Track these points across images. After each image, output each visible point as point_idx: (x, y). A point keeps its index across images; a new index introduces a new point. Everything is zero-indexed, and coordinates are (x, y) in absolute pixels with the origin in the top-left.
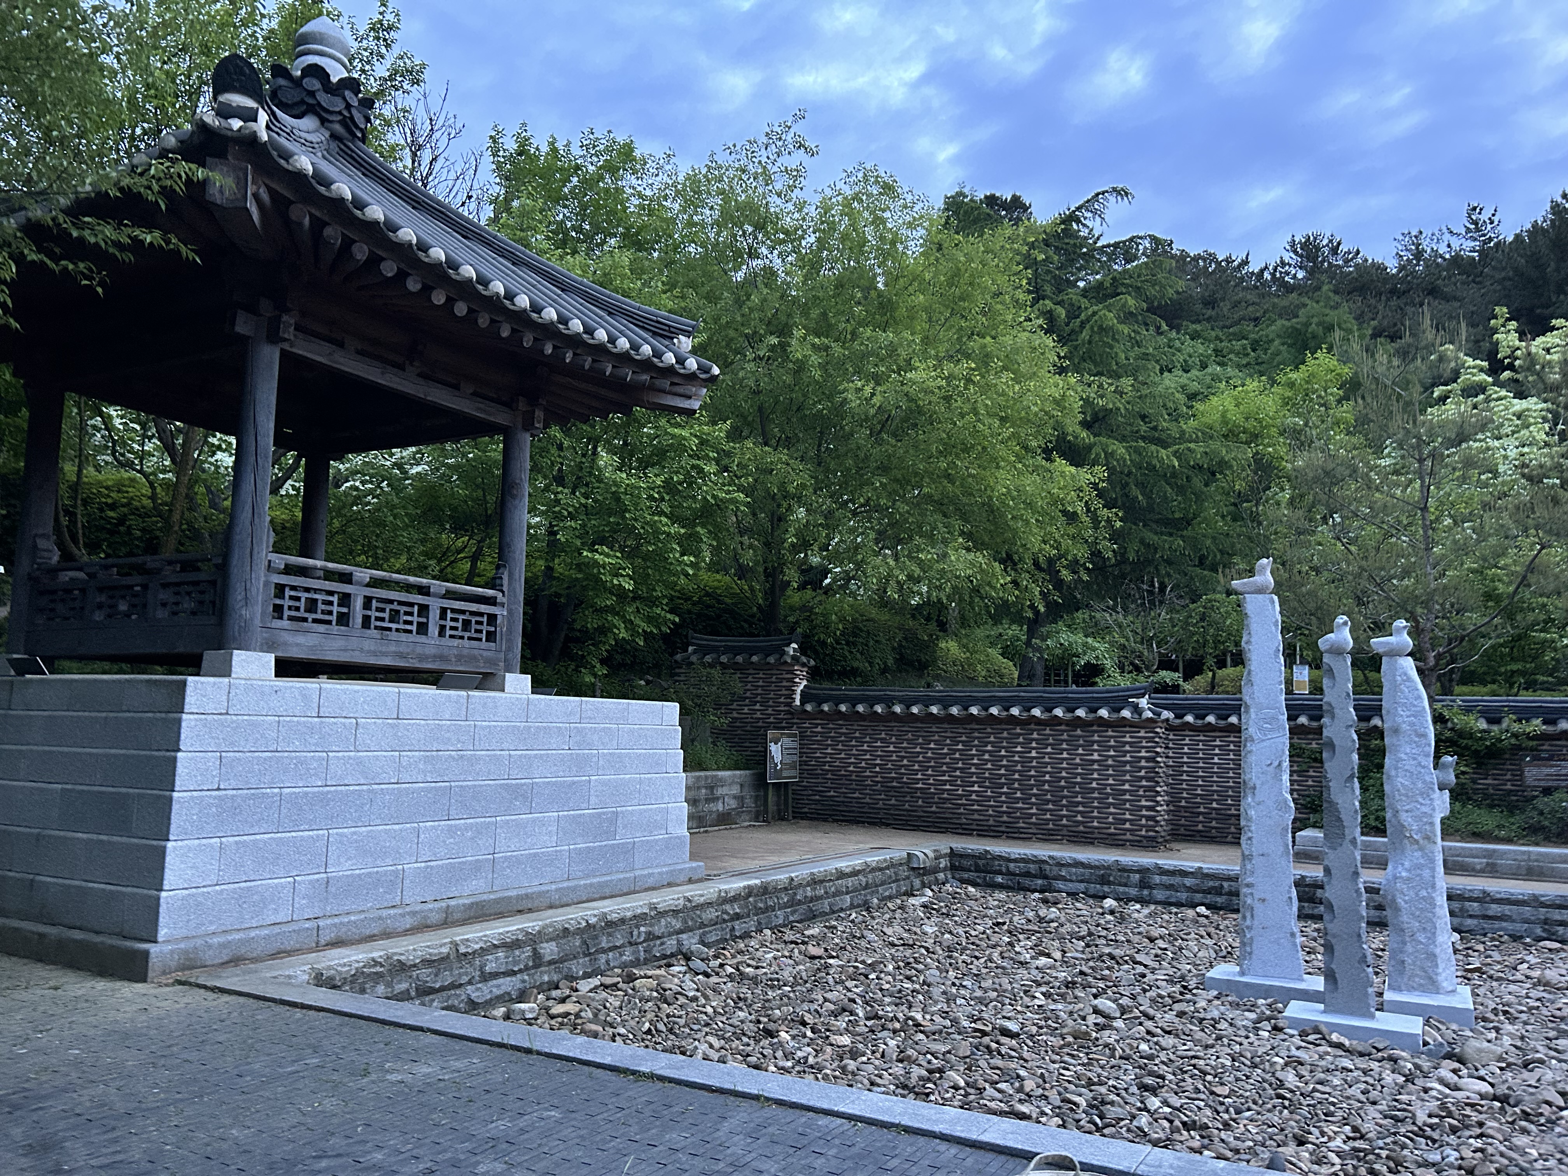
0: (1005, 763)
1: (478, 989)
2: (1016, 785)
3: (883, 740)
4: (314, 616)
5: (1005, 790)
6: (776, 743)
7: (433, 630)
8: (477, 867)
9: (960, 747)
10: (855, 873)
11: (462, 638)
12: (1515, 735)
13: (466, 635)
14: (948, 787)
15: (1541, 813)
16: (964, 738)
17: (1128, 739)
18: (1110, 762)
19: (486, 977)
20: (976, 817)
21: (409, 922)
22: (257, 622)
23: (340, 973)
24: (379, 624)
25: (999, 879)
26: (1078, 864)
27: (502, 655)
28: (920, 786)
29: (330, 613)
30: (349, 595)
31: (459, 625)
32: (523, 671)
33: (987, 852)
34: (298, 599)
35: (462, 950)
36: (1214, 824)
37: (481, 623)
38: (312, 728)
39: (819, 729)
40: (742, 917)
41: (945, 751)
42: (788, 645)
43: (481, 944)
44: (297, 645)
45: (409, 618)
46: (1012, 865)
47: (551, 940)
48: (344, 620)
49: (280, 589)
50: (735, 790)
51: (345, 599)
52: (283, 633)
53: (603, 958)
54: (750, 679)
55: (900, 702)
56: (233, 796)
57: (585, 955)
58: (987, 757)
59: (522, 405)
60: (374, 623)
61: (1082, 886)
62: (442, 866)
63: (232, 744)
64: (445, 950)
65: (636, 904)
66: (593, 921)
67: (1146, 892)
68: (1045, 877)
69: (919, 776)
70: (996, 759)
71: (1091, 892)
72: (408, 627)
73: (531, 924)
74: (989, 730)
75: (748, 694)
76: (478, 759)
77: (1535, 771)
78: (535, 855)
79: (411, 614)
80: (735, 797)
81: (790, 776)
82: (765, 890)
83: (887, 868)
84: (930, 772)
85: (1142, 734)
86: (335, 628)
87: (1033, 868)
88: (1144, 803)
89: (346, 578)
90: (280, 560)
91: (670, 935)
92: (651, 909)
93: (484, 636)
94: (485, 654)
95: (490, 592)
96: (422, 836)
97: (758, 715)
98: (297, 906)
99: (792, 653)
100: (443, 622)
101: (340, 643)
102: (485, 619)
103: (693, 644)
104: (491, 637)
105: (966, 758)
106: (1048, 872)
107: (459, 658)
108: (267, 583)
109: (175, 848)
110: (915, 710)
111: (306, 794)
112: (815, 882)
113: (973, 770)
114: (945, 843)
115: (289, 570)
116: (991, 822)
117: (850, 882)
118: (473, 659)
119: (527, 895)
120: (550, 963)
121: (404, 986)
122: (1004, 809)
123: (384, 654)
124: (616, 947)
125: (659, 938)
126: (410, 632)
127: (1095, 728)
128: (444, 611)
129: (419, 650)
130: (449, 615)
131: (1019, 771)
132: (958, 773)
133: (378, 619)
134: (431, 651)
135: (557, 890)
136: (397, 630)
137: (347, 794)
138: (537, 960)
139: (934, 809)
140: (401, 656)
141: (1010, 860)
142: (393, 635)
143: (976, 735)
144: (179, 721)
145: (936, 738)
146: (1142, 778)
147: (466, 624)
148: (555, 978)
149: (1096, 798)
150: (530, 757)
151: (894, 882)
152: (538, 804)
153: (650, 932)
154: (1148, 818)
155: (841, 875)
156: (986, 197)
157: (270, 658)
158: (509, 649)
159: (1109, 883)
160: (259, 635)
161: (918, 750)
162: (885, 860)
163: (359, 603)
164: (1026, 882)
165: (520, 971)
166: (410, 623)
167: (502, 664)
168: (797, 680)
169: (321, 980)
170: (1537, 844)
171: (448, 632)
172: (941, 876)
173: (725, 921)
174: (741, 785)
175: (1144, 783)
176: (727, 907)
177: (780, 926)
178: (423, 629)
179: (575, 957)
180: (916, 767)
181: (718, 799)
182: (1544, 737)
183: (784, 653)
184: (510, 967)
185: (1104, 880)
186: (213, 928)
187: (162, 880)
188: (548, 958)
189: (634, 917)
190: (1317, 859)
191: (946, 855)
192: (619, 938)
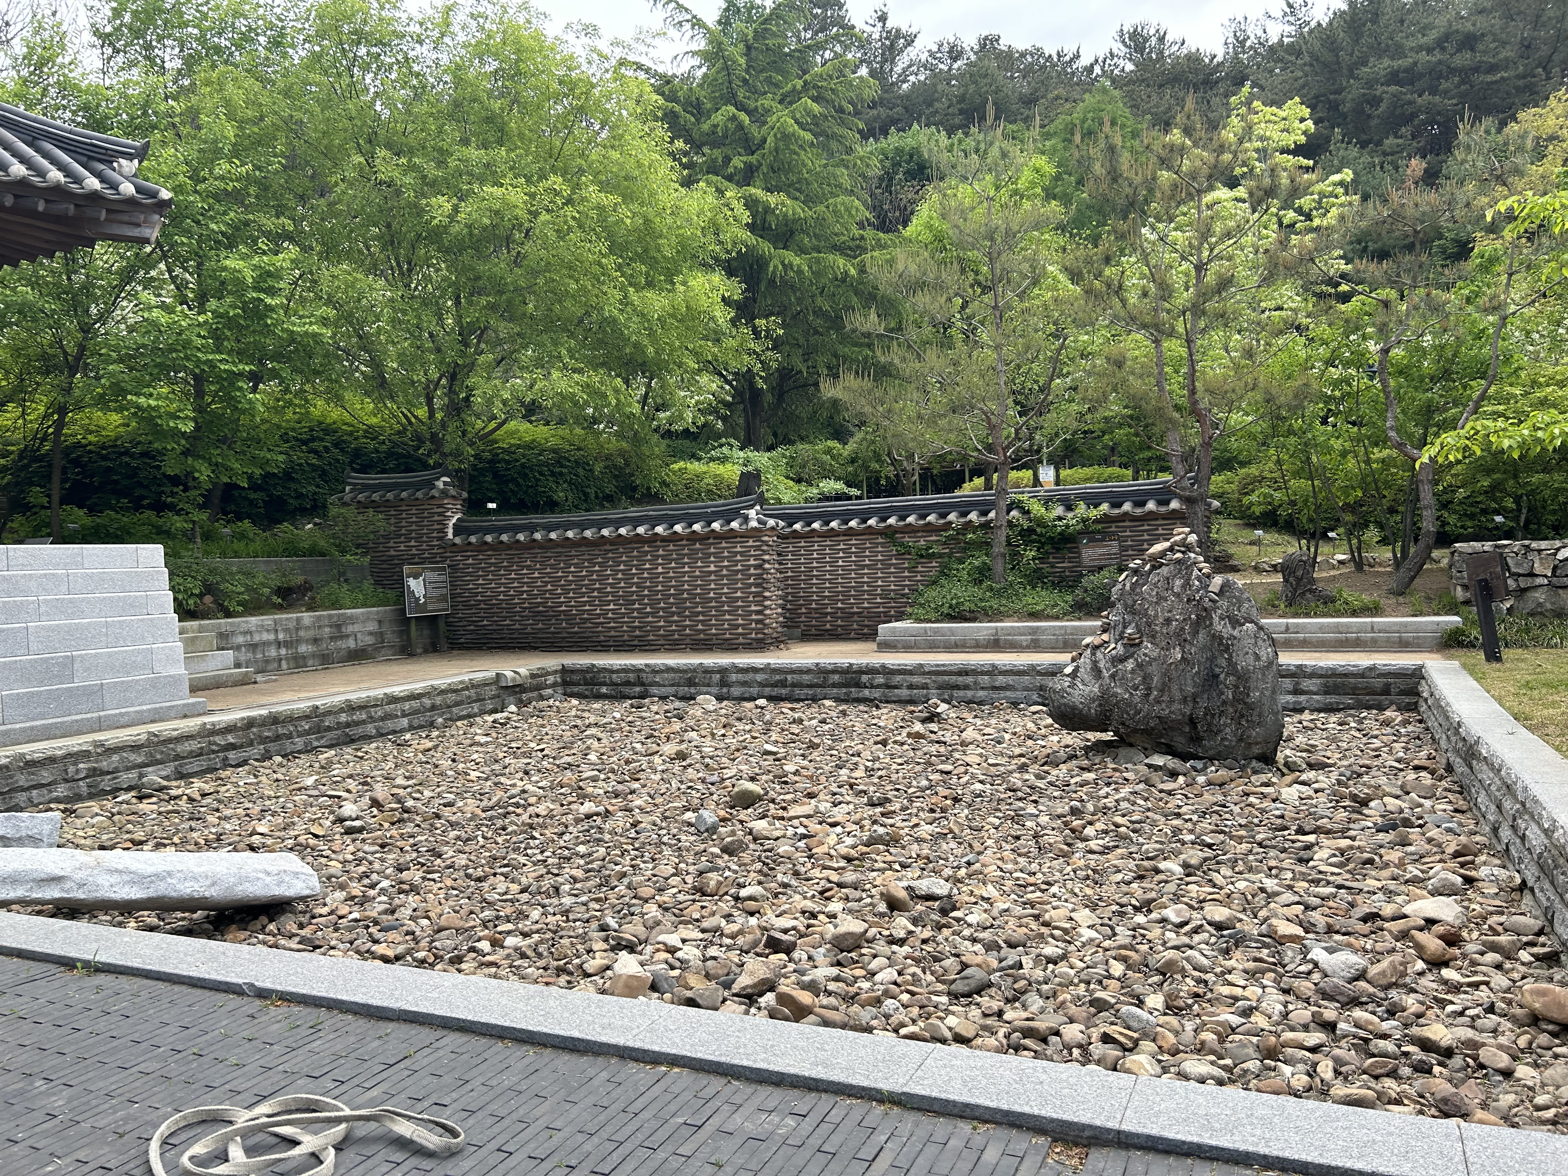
0: (635, 580)
2: (646, 601)
3: (528, 567)
5: (637, 606)
6: (416, 577)
9: (597, 568)
10: (413, 697)
12: (1084, 520)
14: (587, 608)
15: (1086, 591)
16: (600, 560)
17: (739, 549)
18: (725, 572)
25: (604, 690)
26: (669, 669)
28: (563, 608)
36: (839, 622)
39: (470, 561)
40: (242, 746)
41: (584, 573)
42: (438, 479)
46: (614, 676)
50: (372, 626)
54: (404, 516)
58: (620, 576)
61: (672, 690)
65: (76, 743)
68: (643, 684)
69: (562, 599)
70: (628, 577)
71: (680, 694)
74: (621, 550)
75: (403, 531)
77: (1090, 552)
80: (371, 633)
81: (435, 609)
82: (274, 720)
83: (467, 688)
84: (571, 595)
85: (751, 543)
87: (632, 677)
88: (753, 608)
91: (128, 769)
92: (96, 746)
97: (414, 551)
99: (441, 486)
103: (349, 484)
105: (602, 579)
106: (644, 680)
110: (553, 535)
112: (351, 708)
113: (609, 589)
114: (552, 662)
117: (407, 706)
122: (637, 624)
124: (43, 786)
125: (108, 773)
127: (710, 541)
131: (648, 587)
132: (596, 594)
139: (576, 629)
141: (612, 672)
143: (610, 555)
145: (576, 561)
146: (751, 585)
149: (713, 607)
151: (475, 701)
153: (95, 769)
154: (758, 622)
155: (393, 699)
159: (695, 685)
161: (560, 574)
162: (461, 682)
164: (627, 690)
168: (449, 513)
170: (1080, 619)
172: (550, 691)
173: (214, 752)
174: (380, 622)
175: (753, 589)
176: (218, 739)
177: (299, 752)
180: (559, 591)
181: (347, 636)
182: (1106, 519)
183: (434, 487)
185: (691, 683)
189: (70, 755)
190: (895, 647)
191: (556, 672)
192: (46, 776)
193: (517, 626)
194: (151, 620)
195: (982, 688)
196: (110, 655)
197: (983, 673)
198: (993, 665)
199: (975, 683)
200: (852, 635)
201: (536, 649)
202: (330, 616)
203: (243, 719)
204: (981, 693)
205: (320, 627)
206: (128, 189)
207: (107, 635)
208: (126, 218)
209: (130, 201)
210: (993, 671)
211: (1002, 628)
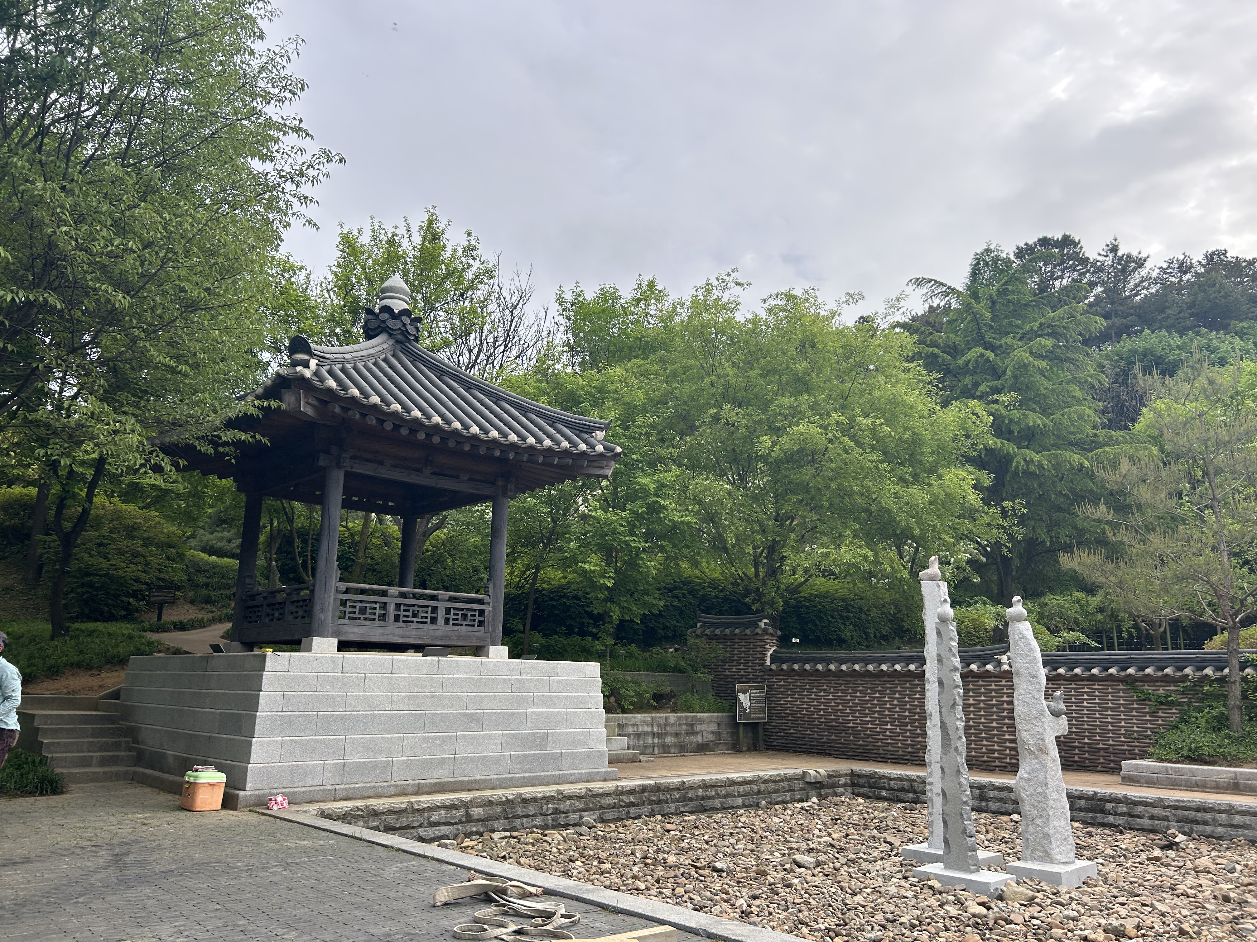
0: (908, 707)
1: (425, 831)
2: (917, 724)
3: (825, 691)
4: (365, 616)
5: (909, 727)
6: (744, 693)
7: (441, 621)
8: (443, 762)
9: (877, 695)
10: (745, 782)
11: (461, 625)
13: (464, 623)
14: (870, 726)
16: (880, 689)
17: (993, 687)
18: (982, 705)
19: (432, 825)
20: (890, 748)
21: (393, 791)
22: (329, 620)
23: (335, 812)
24: (405, 619)
25: (884, 793)
27: (489, 635)
28: (851, 725)
29: (375, 614)
30: (385, 604)
31: (459, 617)
32: (503, 645)
33: (875, 772)
34: (355, 607)
35: (416, 807)
37: (475, 615)
38: (337, 679)
39: (782, 683)
40: (638, 805)
41: (867, 698)
42: (761, 621)
43: (429, 805)
44: (354, 633)
45: (425, 615)
46: (892, 783)
47: (480, 806)
48: (383, 617)
49: (343, 603)
50: (713, 727)
51: (384, 605)
52: (345, 627)
53: (518, 822)
54: (736, 646)
55: (837, 662)
56: (290, 716)
57: (506, 818)
58: (895, 702)
59: (500, 483)
60: (402, 619)
62: (418, 760)
63: (291, 687)
64: (403, 806)
65: (548, 790)
66: (511, 797)
67: (984, 804)
68: (915, 792)
69: (850, 718)
70: (902, 704)
72: (425, 620)
73: (466, 796)
74: (897, 682)
75: (735, 658)
76: (444, 697)
78: (484, 757)
79: (427, 612)
80: (712, 732)
81: (757, 717)
82: (658, 789)
83: (782, 781)
84: (857, 714)
85: (1003, 683)
86: (377, 623)
87: (906, 785)
88: (1007, 737)
89: (384, 594)
90: (343, 586)
91: (574, 811)
92: (558, 794)
93: (476, 623)
94: (477, 634)
95: (480, 596)
96: (405, 742)
97: (742, 673)
98: (325, 777)
99: (763, 626)
100: (448, 616)
101: (379, 631)
102: (477, 613)
103: (700, 621)
104: (481, 623)
105: (882, 704)
106: (916, 788)
107: (459, 637)
108: (335, 600)
109: (257, 742)
110: (844, 667)
111: (333, 715)
112: (705, 786)
113: (887, 713)
114: (844, 766)
115: (347, 591)
116: (900, 752)
117: (741, 789)
118: (469, 637)
119: (475, 781)
120: (478, 820)
121: (376, 824)
122: (909, 742)
123: (409, 637)
124: (529, 816)
125: (564, 813)
126: (426, 623)
127: (970, 679)
128: (448, 611)
129: (431, 633)
130: (452, 611)
131: (918, 713)
132: (876, 715)
133: (404, 616)
134: (440, 633)
135: (497, 779)
136: (417, 622)
137: (358, 716)
138: (469, 819)
139: (861, 742)
140: (420, 637)
141: (890, 779)
142: (414, 625)
143: (888, 685)
144: (262, 675)
145: (861, 688)
146: (1005, 717)
147: (465, 617)
148: (482, 830)
149: (973, 734)
150: (481, 697)
151: (788, 791)
152: (487, 725)
153: (557, 809)
154: (1011, 749)
155: (733, 783)
156: (1039, 240)
157: (335, 641)
158: (494, 631)
160: (330, 628)
161: (849, 698)
162: (778, 775)
163: (391, 608)
164: (902, 795)
165: (456, 823)
166: (426, 617)
167: (489, 640)
168: (768, 646)
169: (324, 815)
171: (451, 622)
172: (841, 790)
173: (622, 807)
174: (719, 724)
175: (1007, 721)
176: (624, 798)
177: (672, 814)
178: (434, 620)
179: (497, 819)
180: (848, 711)
181: (697, 733)
183: (757, 626)
184: (448, 820)
186: (276, 785)
187: (250, 758)
188: (476, 817)
189: (544, 798)
190: (1138, 782)
191: (846, 775)
192: (531, 810)
193: (816, 736)
194: (590, 712)
195: (1221, 825)
196: (567, 734)
197: (1220, 811)
198: (1230, 805)
199: (1214, 820)
200: (1099, 768)
201: (830, 755)
202: (687, 717)
203: (639, 786)
204: (1220, 829)
205: (680, 725)
206: (600, 448)
207: (566, 720)
208: (597, 464)
209: (601, 455)
210: (1230, 810)
211: (1241, 773)
